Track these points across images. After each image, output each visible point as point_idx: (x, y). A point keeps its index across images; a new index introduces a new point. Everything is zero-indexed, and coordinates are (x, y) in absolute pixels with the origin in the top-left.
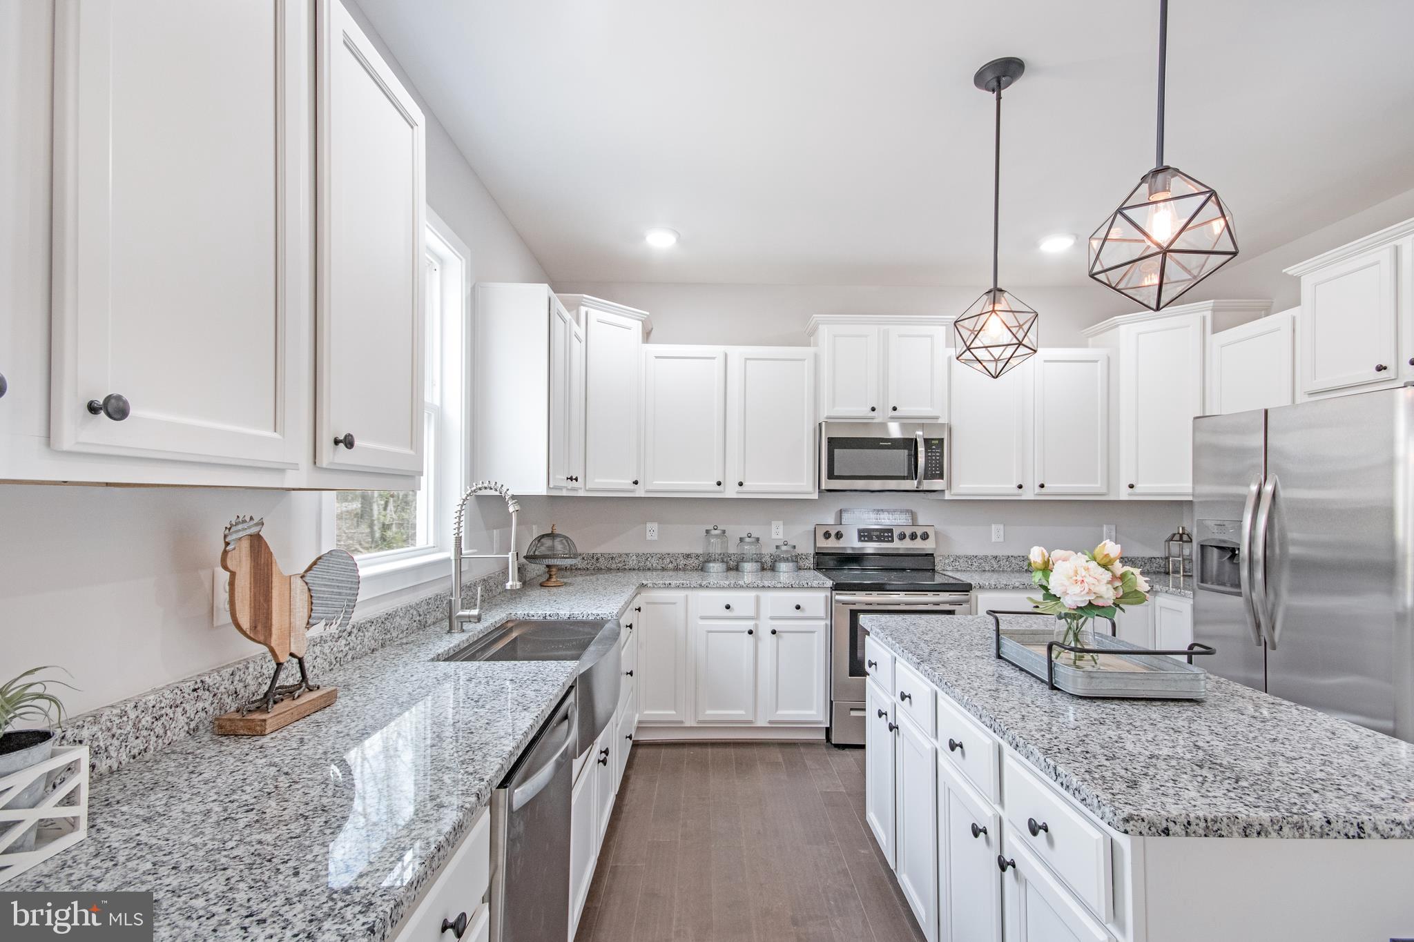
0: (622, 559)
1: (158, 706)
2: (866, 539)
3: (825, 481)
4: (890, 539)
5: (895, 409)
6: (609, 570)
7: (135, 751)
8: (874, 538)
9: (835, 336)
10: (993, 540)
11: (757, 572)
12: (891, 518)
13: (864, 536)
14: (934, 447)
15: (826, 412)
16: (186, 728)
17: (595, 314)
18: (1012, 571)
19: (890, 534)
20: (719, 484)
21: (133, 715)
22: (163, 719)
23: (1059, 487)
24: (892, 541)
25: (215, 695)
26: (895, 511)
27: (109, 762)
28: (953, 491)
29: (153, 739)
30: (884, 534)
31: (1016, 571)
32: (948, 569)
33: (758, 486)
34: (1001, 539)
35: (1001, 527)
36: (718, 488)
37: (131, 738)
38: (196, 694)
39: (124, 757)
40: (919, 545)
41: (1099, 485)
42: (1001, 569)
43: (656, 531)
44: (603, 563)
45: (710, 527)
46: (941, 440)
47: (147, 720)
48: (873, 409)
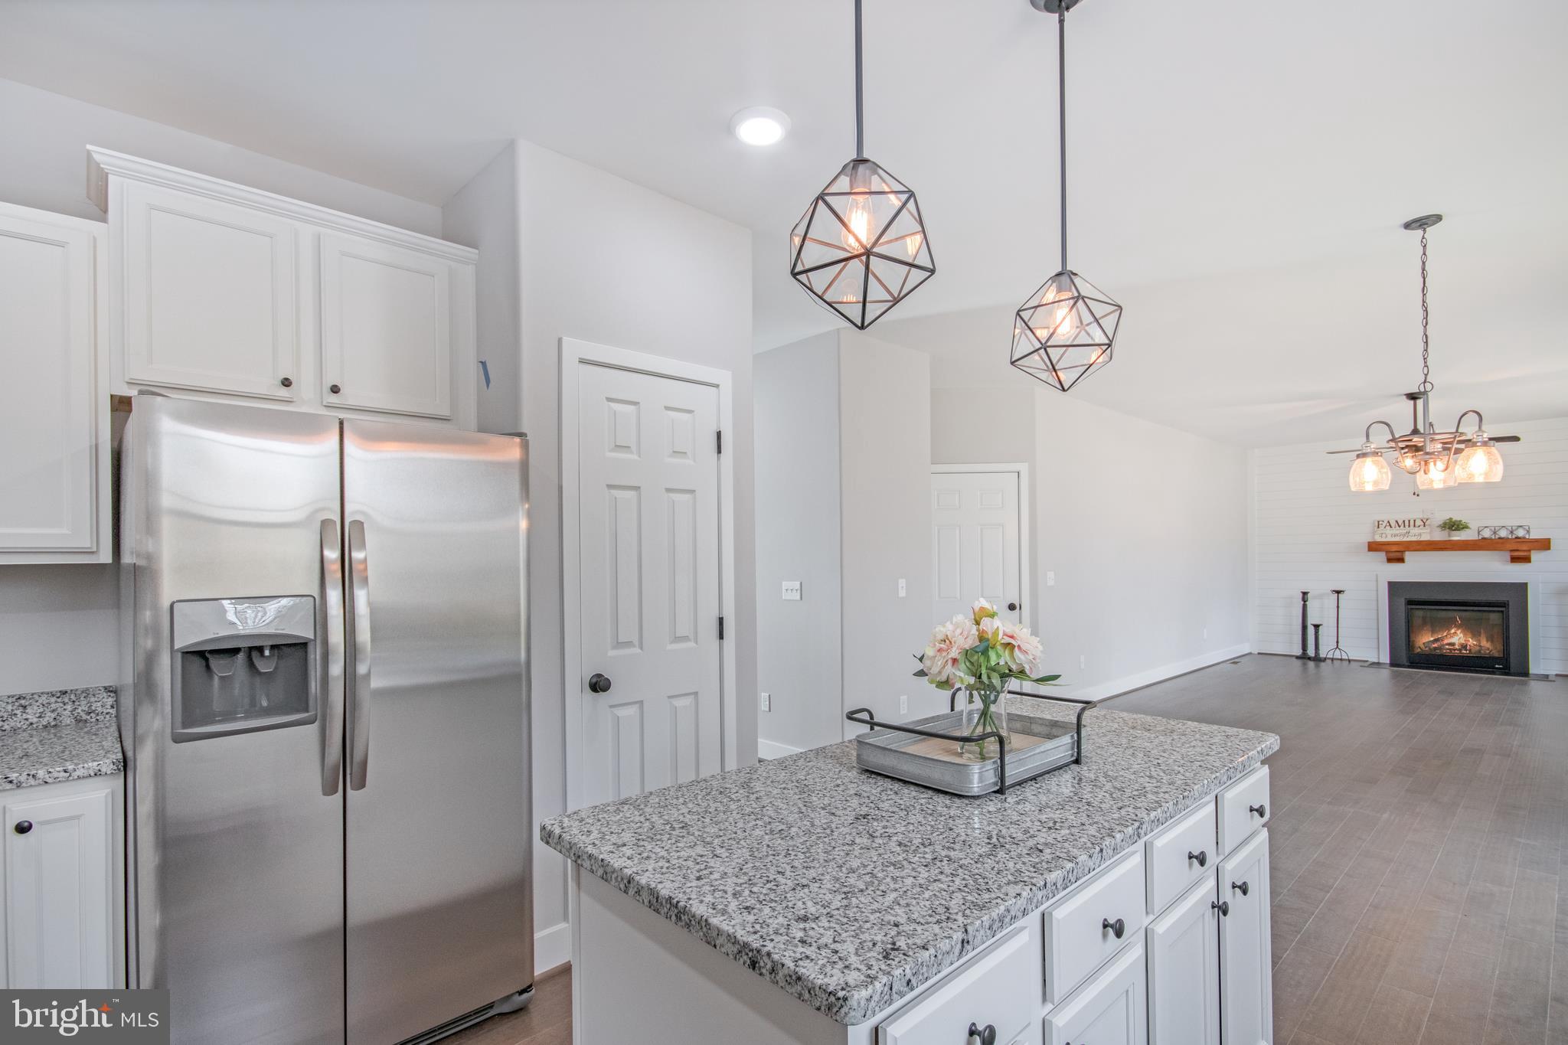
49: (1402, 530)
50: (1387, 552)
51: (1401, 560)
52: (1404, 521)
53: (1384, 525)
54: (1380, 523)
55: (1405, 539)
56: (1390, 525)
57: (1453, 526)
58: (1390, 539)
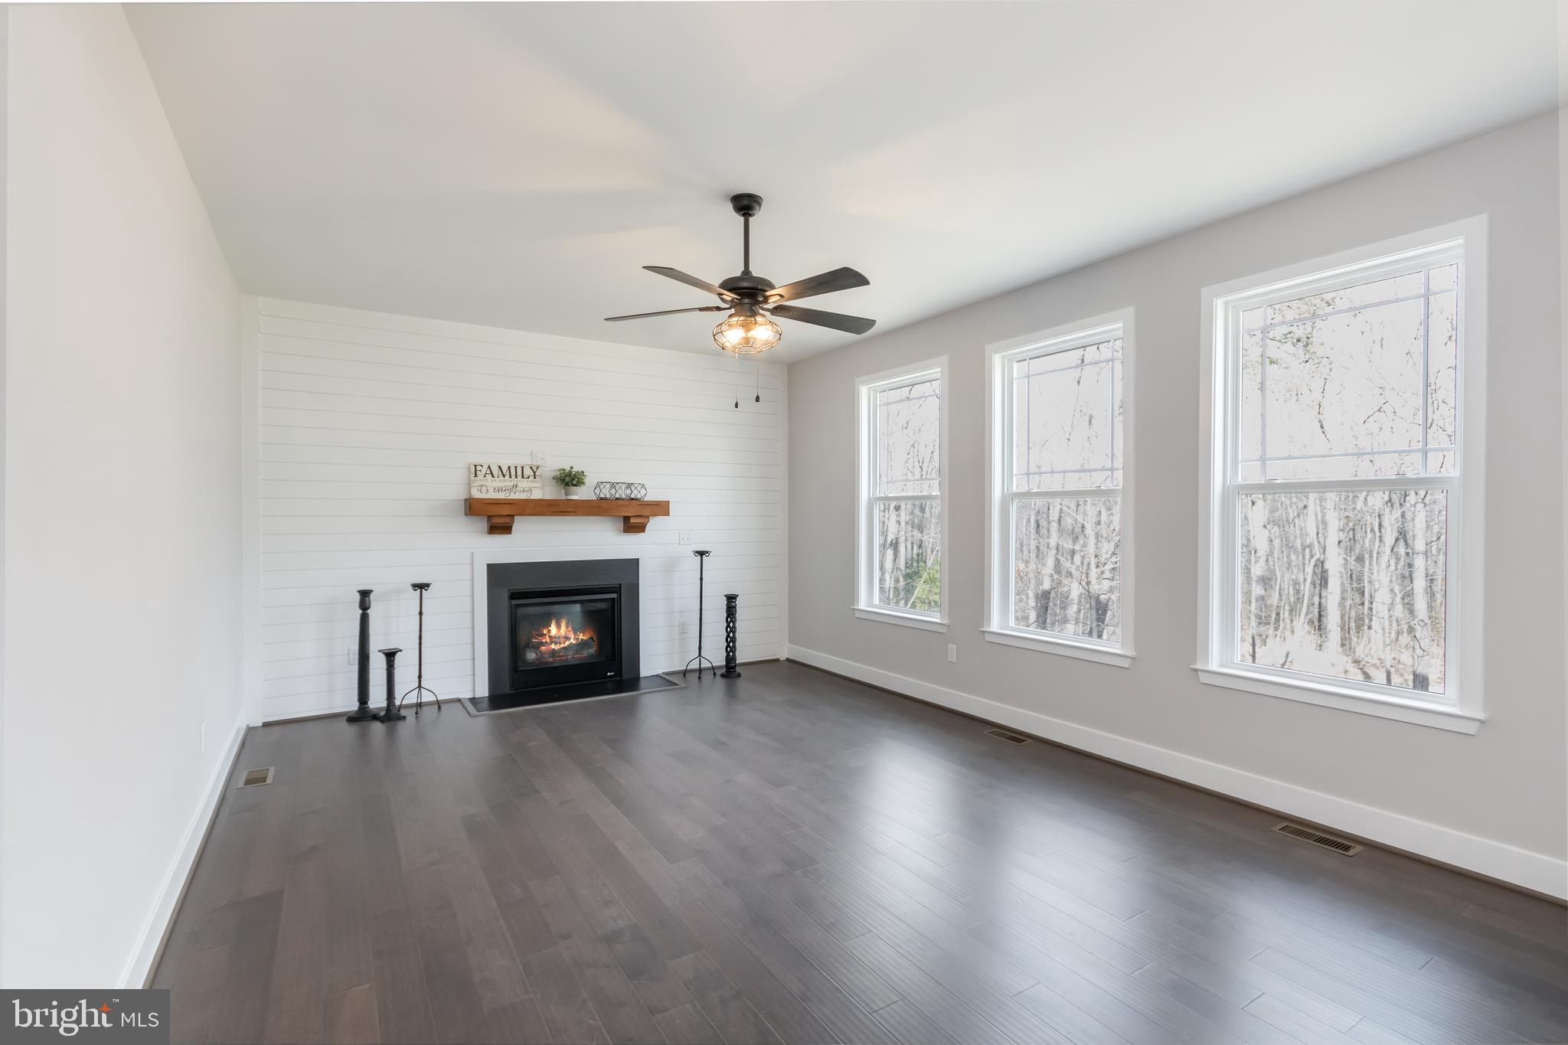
49: (508, 482)
50: (489, 517)
51: (506, 529)
52: (509, 467)
53: (484, 472)
54: (479, 468)
55: (513, 496)
56: (492, 473)
57: (569, 479)
58: (493, 495)
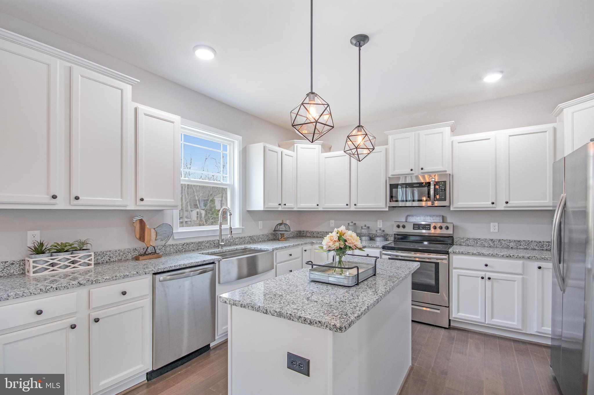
0: (322, 233)
1: (124, 251)
2: (417, 228)
3: (389, 203)
4: (429, 229)
5: (422, 169)
6: (317, 237)
7: (119, 259)
8: (421, 228)
9: (394, 140)
10: (491, 231)
11: (382, 241)
12: (431, 219)
13: (416, 227)
14: (441, 185)
15: (391, 173)
16: (131, 257)
17: (300, 146)
18: (503, 248)
19: (429, 227)
20: (347, 205)
21: (118, 252)
22: (125, 254)
23: (516, 203)
24: (430, 229)
25: (139, 252)
26: (434, 216)
27: (113, 260)
28: (455, 206)
29: (123, 258)
30: (427, 227)
31: (505, 248)
32: (463, 245)
33: (363, 205)
34: (497, 231)
35: (497, 224)
36: (347, 207)
37: (118, 256)
38: (134, 251)
39: (116, 259)
40: (444, 232)
41: (548, 201)
42: (495, 246)
43: (334, 223)
44: (315, 235)
45: (350, 222)
46: (445, 182)
47: (121, 254)
48: (412, 170)
